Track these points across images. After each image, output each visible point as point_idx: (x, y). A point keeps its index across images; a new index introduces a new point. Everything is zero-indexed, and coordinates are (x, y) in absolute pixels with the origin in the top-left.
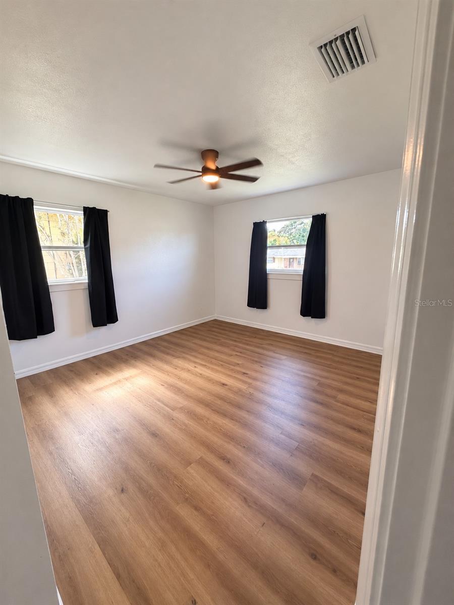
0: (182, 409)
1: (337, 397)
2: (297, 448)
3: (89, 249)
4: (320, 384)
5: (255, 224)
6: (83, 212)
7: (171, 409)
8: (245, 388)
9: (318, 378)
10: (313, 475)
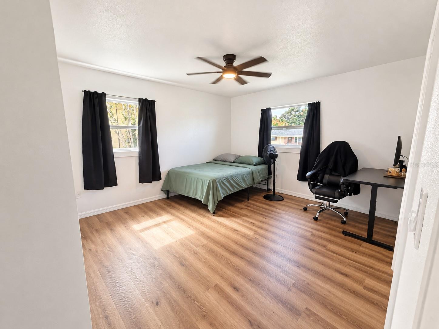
0: (204, 246)
1: (327, 246)
2: (294, 285)
3: (141, 127)
4: (313, 235)
5: (263, 110)
6: (138, 102)
7: (195, 246)
8: (252, 234)
9: (311, 230)
10: (306, 308)
